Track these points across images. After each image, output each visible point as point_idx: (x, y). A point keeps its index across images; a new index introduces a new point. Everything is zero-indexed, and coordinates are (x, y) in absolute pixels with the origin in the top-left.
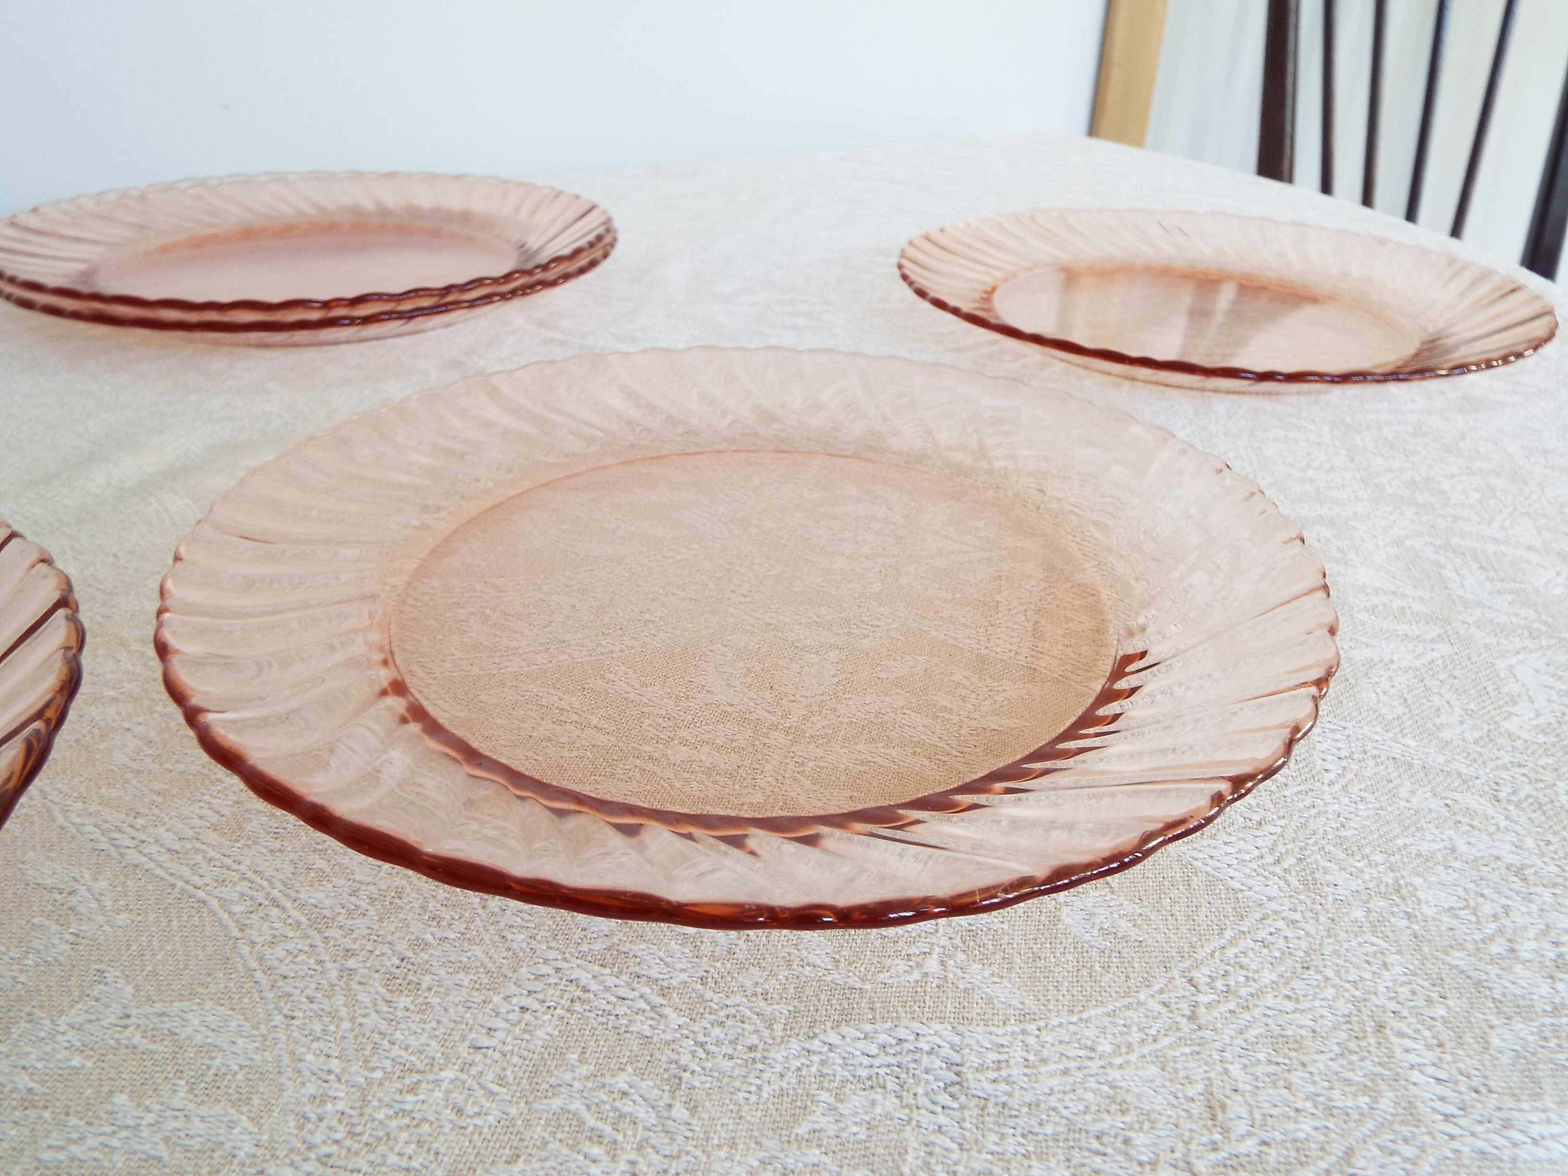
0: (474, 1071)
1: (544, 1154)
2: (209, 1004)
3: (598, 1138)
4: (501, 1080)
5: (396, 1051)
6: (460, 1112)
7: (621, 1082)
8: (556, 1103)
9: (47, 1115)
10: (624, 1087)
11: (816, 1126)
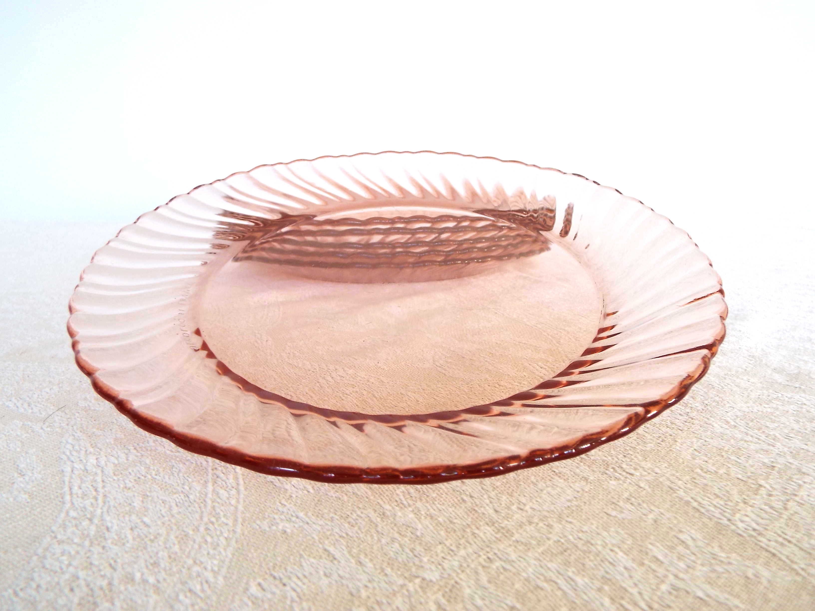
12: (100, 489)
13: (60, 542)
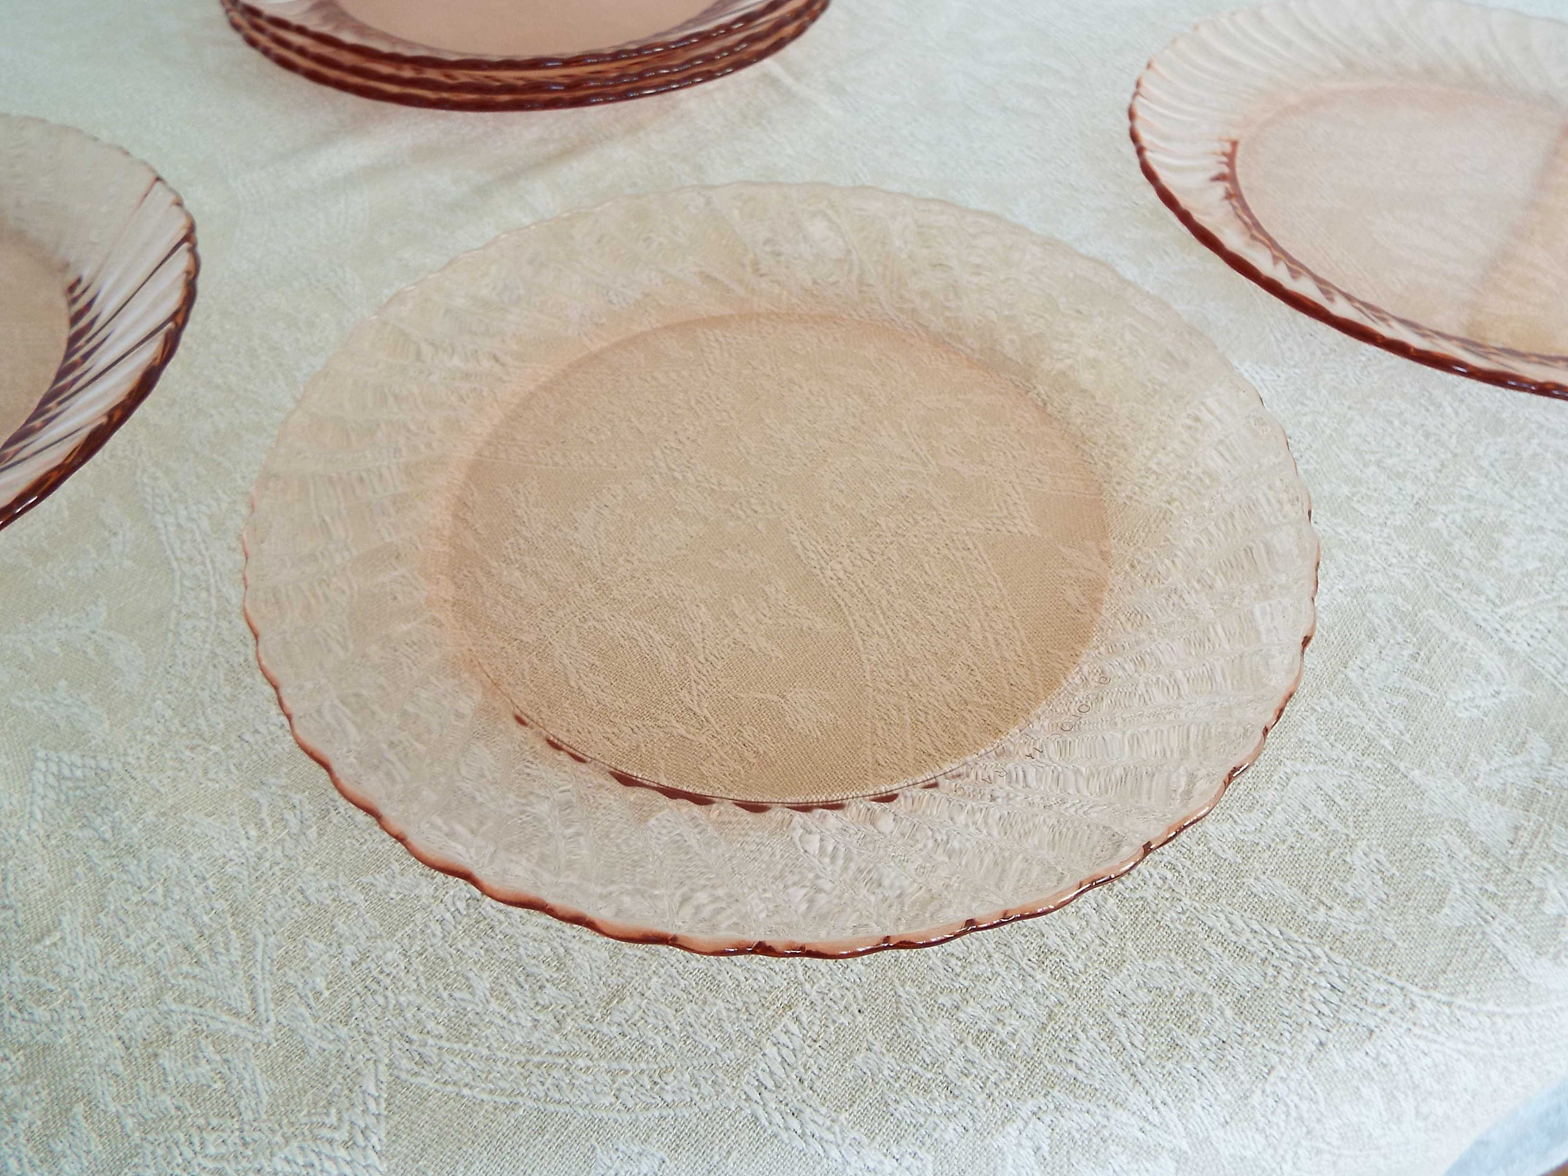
0: (231, 752)
1: (227, 820)
2: (134, 643)
3: (260, 825)
4: (238, 766)
5: (202, 721)
6: (206, 772)
7: (296, 799)
8: (256, 794)
9: (27, 677)
10: (297, 802)
11: (375, 882)
12: (204, 552)
13: (188, 616)
